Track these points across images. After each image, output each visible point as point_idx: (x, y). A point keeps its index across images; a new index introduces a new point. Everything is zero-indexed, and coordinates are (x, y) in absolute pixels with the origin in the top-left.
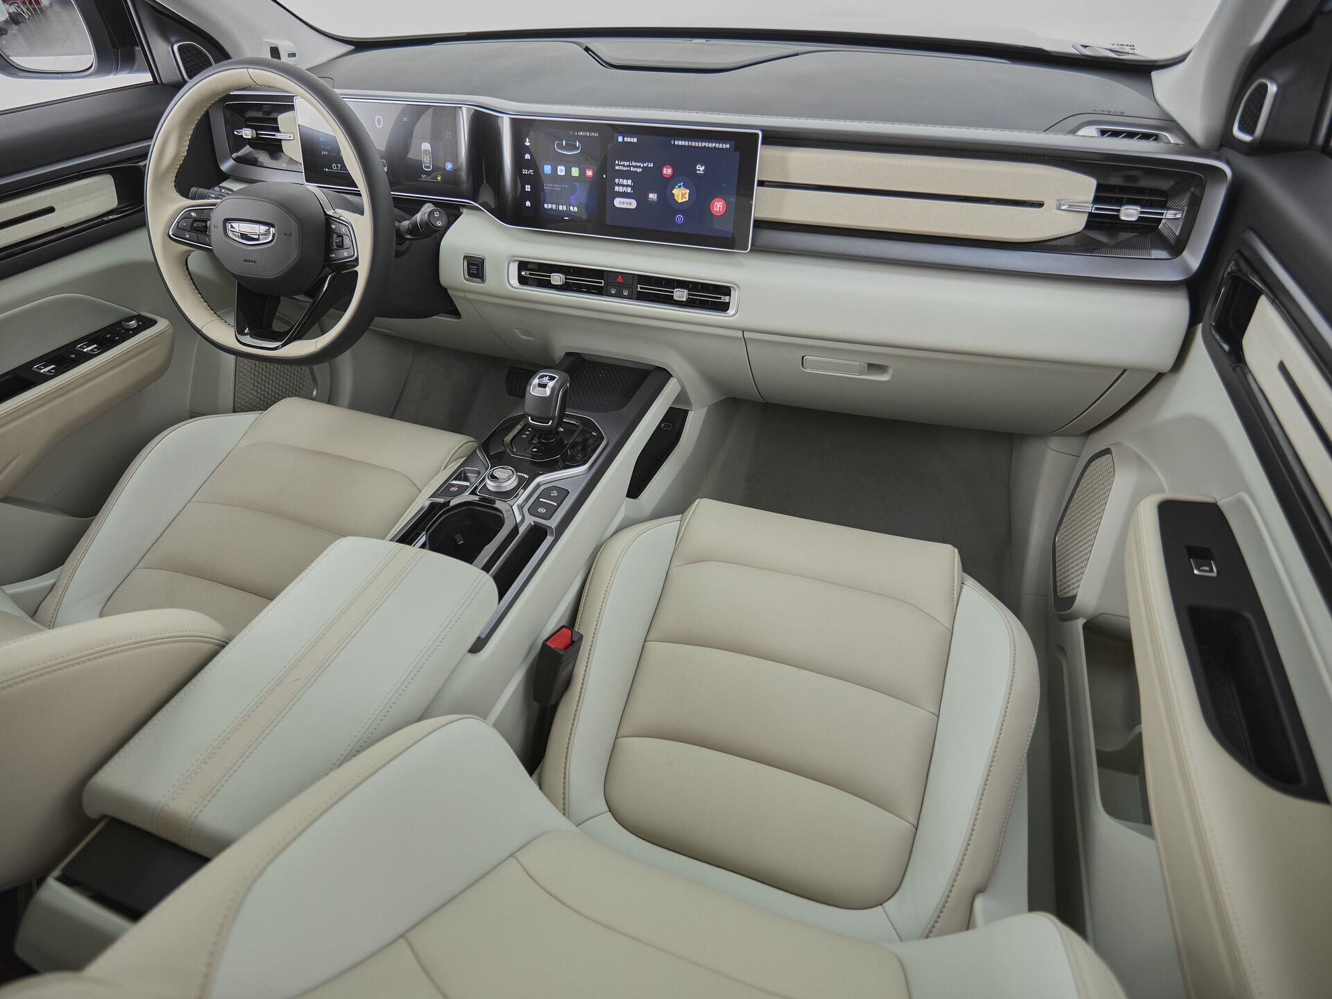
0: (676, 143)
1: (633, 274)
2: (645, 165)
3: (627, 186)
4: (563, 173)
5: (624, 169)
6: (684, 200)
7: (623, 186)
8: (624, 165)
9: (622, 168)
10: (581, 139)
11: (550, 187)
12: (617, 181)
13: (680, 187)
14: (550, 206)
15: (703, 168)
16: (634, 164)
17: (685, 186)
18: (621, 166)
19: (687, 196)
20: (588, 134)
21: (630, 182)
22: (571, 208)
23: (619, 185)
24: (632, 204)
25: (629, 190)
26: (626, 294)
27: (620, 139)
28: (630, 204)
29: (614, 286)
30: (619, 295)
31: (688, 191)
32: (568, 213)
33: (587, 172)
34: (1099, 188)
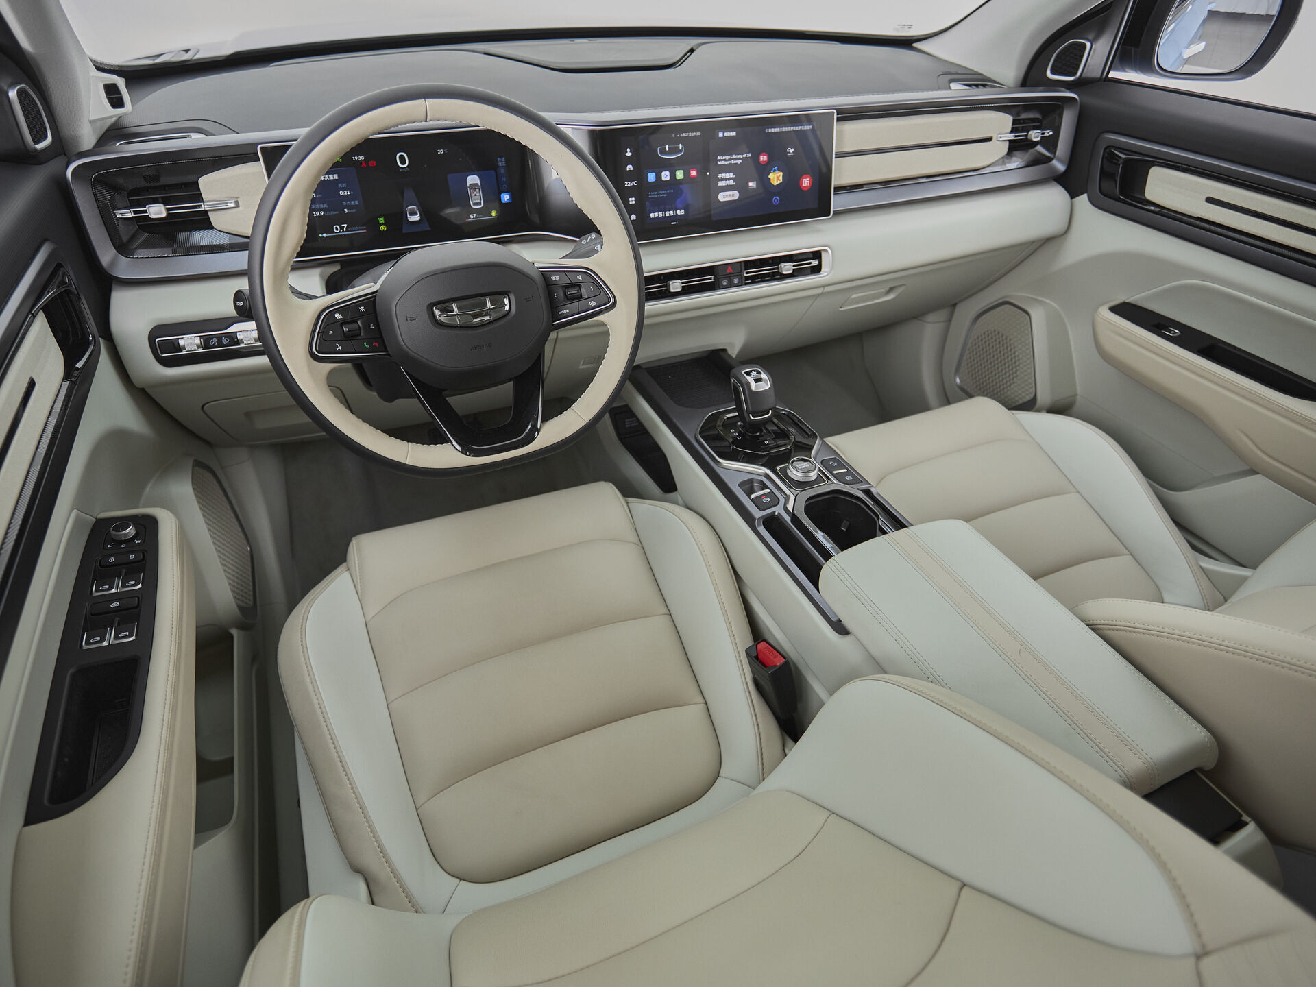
0: (770, 131)
1: (740, 262)
2: (745, 156)
3: (729, 179)
4: (668, 178)
5: (726, 163)
6: (779, 182)
7: (726, 179)
8: (725, 160)
9: (723, 163)
10: (682, 140)
11: (654, 195)
12: (720, 176)
13: (775, 171)
14: (656, 214)
15: (793, 150)
16: (734, 156)
17: (780, 170)
18: (722, 161)
19: (781, 178)
20: (690, 134)
21: (731, 175)
22: (678, 212)
23: (722, 180)
24: (735, 195)
25: (731, 183)
26: (736, 282)
27: (721, 135)
28: (733, 196)
29: (724, 278)
30: (731, 285)
31: (781, 173)
32: (675, 217)
33: (692, 172)
34: (1014, 122)
